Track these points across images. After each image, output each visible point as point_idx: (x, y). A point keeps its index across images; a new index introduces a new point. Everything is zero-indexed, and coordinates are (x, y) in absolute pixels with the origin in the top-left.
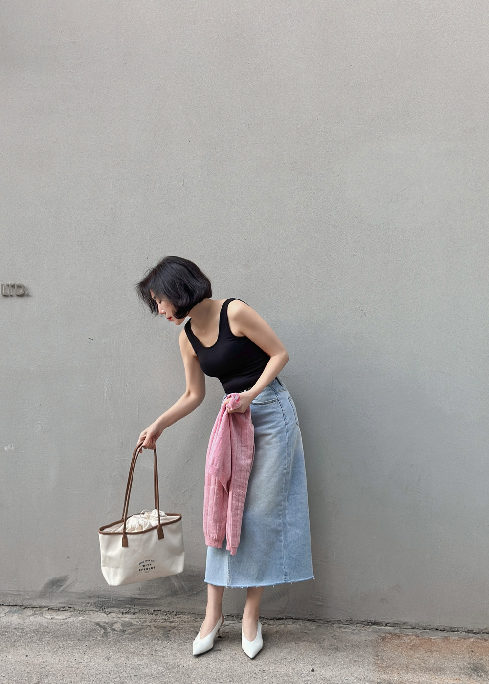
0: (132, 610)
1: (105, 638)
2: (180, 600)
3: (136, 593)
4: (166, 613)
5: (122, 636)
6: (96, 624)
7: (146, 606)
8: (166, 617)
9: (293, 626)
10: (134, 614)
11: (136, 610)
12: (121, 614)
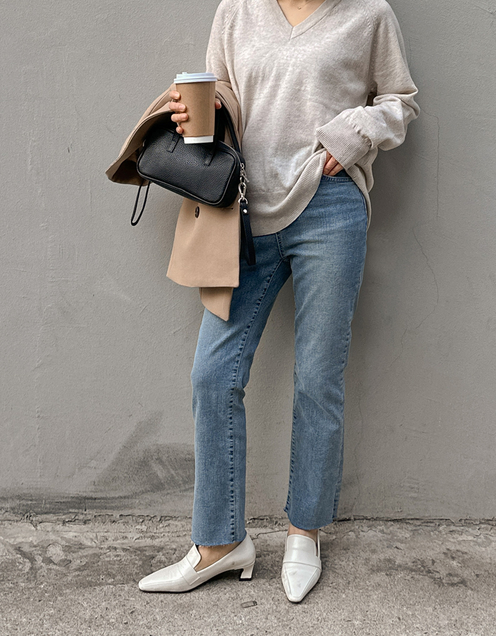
0: (81, 517)
1: (32, 585)
3: (87, 490)
4: (143, 519)
5: (65, 575)
6: (16, 549)
7: (106, 509)
8: (144, 528)
9: (371, 533)
10: (85, 523)
11: (88, 516)
12: (61, 525)
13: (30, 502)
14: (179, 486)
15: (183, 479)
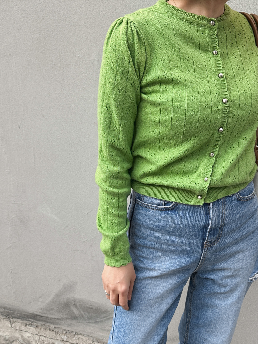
0: (35, 324)
3: (38, 311)
4: (66, 332)
7: (47, 322)
10: (37, 327)
11: (38, 324)
12: (24, 326)
13: (9, 311)
14: (86, 320)
15: (88, 317)
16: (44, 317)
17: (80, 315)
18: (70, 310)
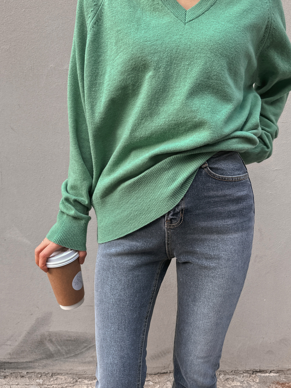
0: (2, 374)
2: (57, 362)
3: (6, 358)
4: (41, 375)
7: (18, 369)
8: (41, 381)
10: (5, 377)
11: (7, 373)
14: (63, 355)
15: (65, 351)
16: (13, 364)
17: (57, 351)
18: (45, 348)
